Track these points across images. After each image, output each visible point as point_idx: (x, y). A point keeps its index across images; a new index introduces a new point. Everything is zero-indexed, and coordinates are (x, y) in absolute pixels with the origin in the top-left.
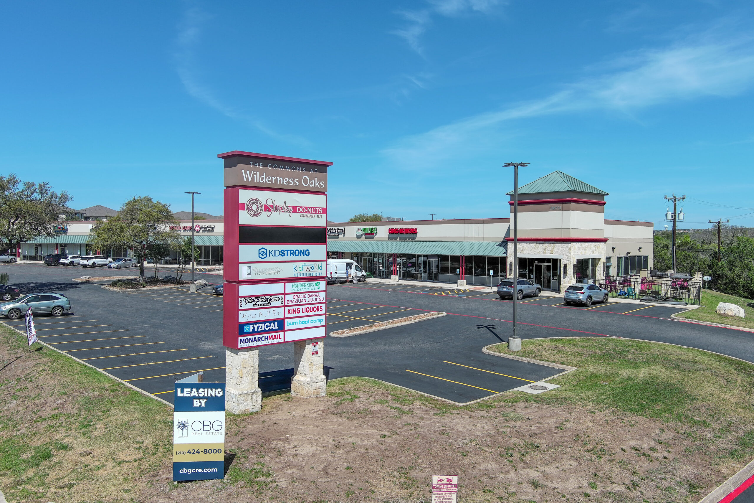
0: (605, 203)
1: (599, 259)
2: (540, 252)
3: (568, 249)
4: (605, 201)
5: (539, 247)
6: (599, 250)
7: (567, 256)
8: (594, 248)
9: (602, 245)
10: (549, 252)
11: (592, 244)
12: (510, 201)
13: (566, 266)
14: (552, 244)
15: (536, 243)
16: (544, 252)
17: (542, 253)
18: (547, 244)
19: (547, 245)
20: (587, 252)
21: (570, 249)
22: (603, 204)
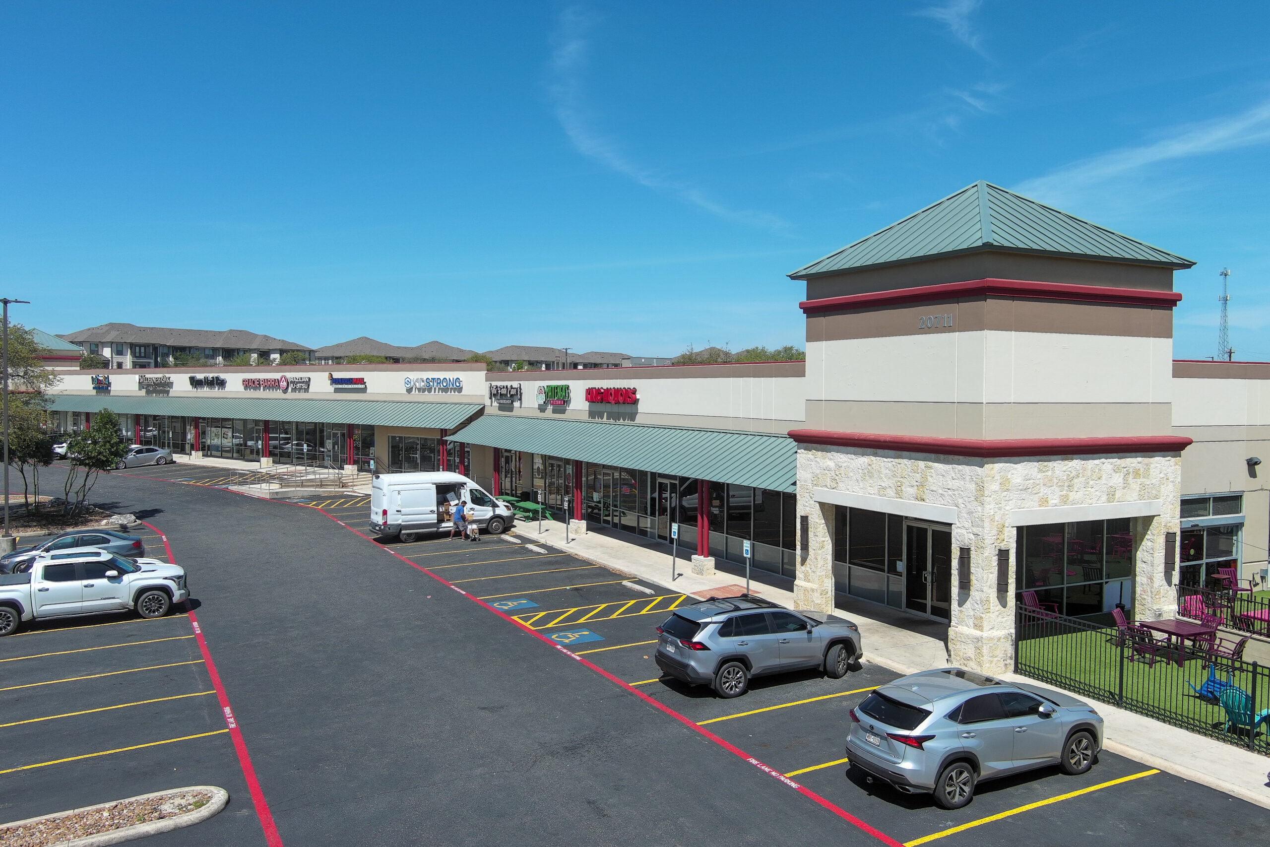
0: (1179, 298)
1: (1148, 521)
2: (884, 488)
3: (972, 486)
4: (1175, 290)
5: (884, 471)
6: (1143, 486)
7: (970, 513)
8: (1118, 479)
9: (1160, 464)
10: (912, 491)
11: (1106, 465)
12: (804, 299)
13: (965, 553)
14: (922, 464)
15: (875, 455)
16: (899, 493)
17: (891, 492)
18: (905, 461)
19: (906, 465)
20: (1072, 496)
21: (981, 488)
22: (1169, 302)
